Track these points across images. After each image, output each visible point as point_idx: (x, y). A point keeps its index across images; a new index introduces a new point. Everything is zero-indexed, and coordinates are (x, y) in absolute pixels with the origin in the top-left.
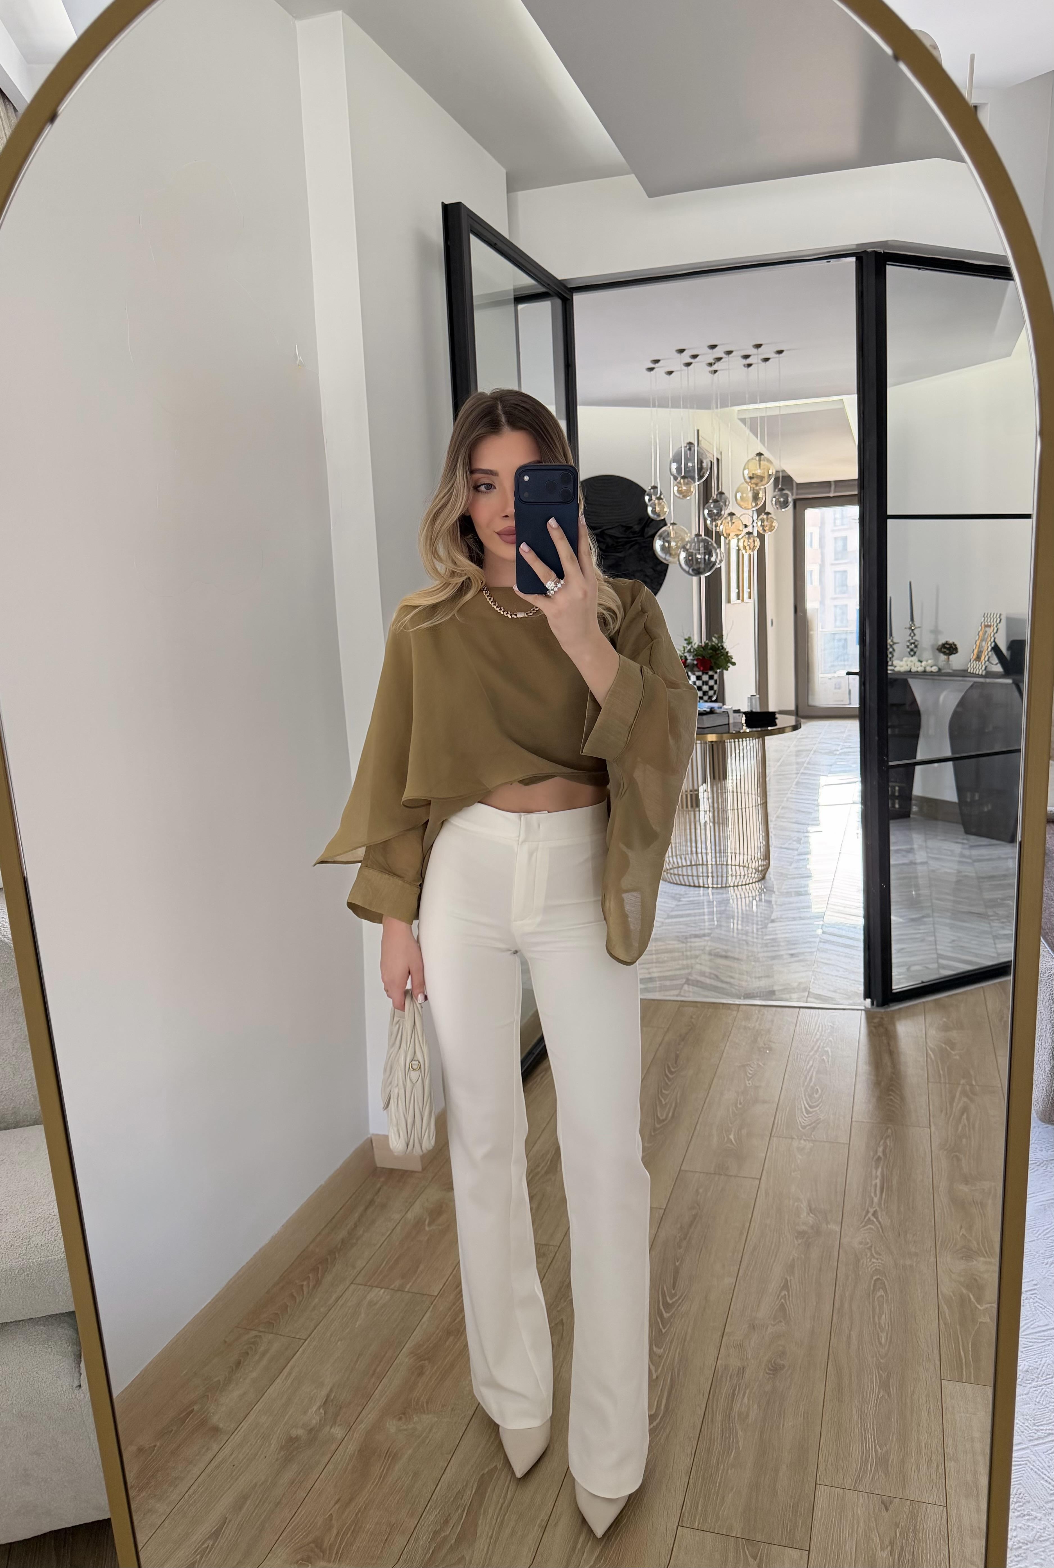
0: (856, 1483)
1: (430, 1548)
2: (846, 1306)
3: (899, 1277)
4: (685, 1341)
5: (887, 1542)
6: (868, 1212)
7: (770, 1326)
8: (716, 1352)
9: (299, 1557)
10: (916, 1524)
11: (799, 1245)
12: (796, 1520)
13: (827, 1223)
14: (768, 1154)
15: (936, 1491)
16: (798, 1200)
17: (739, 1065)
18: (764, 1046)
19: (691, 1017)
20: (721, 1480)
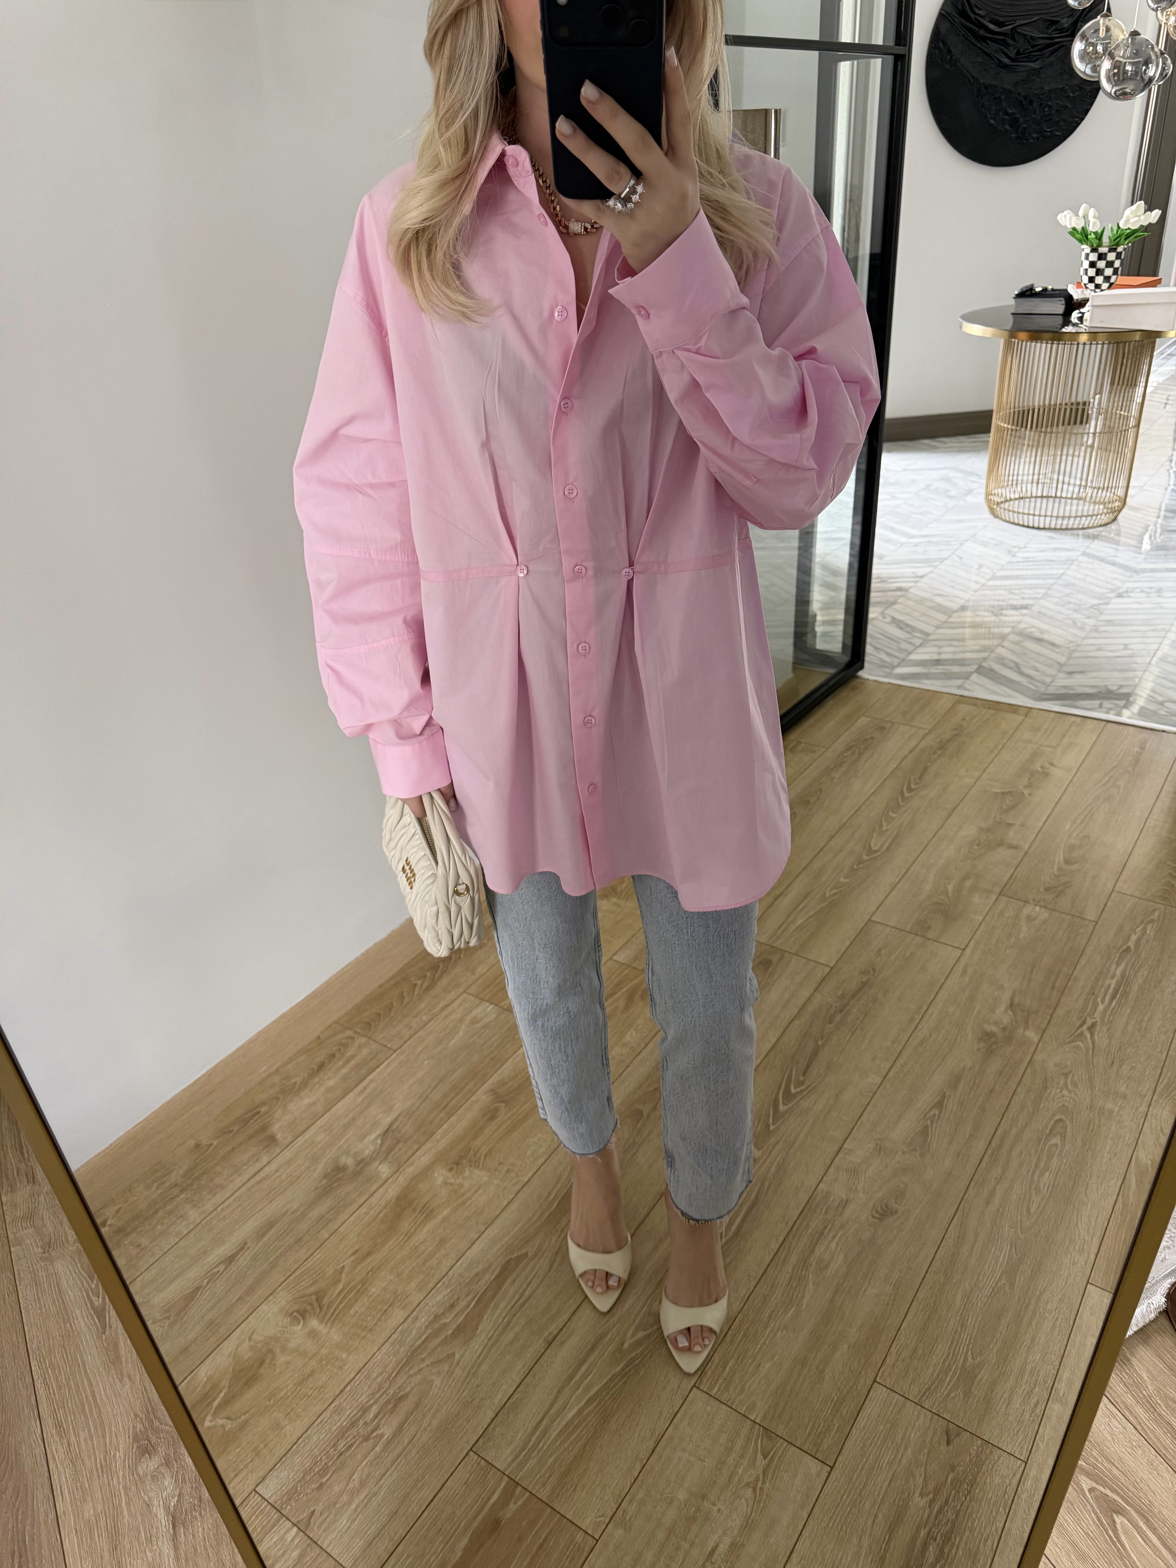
0: (922, 1397)
1: (425, 1332)
2: (1007, 1147)
3: (1090, 1123)
4: (791, 1147)
5: (931, 1486)
6: (1084, 1023)
7: (901, 1152)
8: (822, 1172)
9: (296, 1308)
10: (977, 1473)
11: (978, 1050)
12: (832, 1421)
13: (1026, 1027)
14: (987, 918)
15: (1021, 1437)
16: (1001, 988)
17: (999, 791)
18: (1040, 769)
19: (964, 719)
20: (764, 1343)
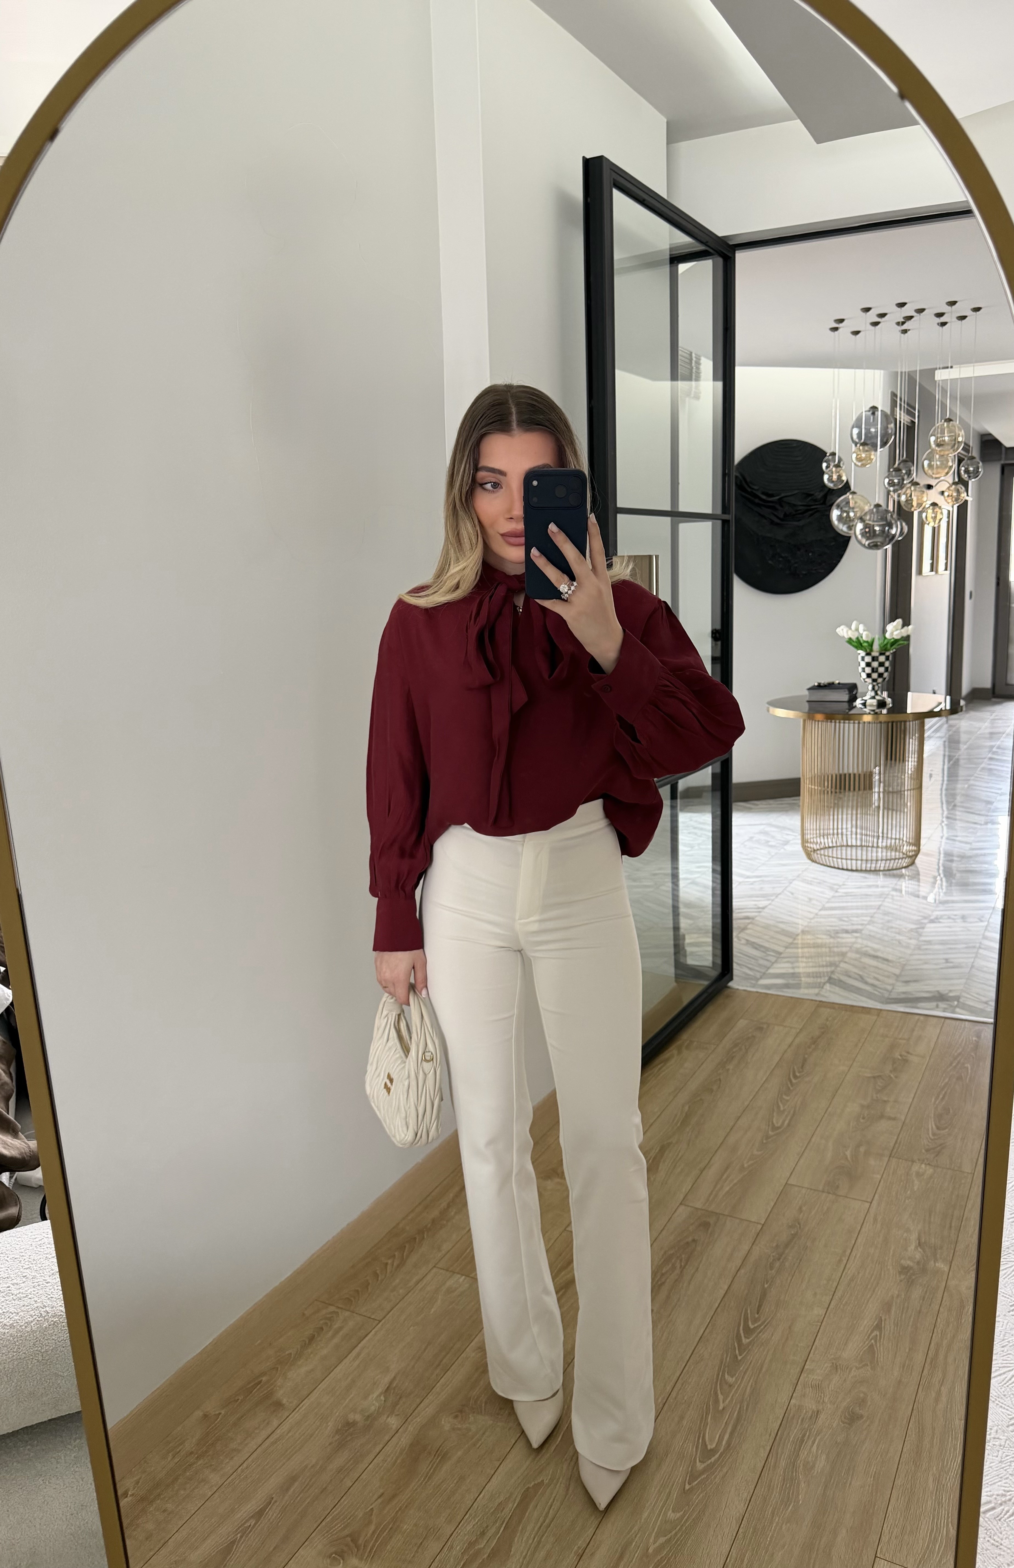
1: (463, 1558)
2: (941, 1357)
4: (760, 1374)
7: (854, 1369)
8: (792, 1390)
9: (333, 1550)
11: (901, 1281)
13: (937, 1261)
14: (884, 1176)
16: (908, 1230)
17: (869, 1075)
18: (900, 1057)
19: (827, 1020)
20: (773, 1535)
